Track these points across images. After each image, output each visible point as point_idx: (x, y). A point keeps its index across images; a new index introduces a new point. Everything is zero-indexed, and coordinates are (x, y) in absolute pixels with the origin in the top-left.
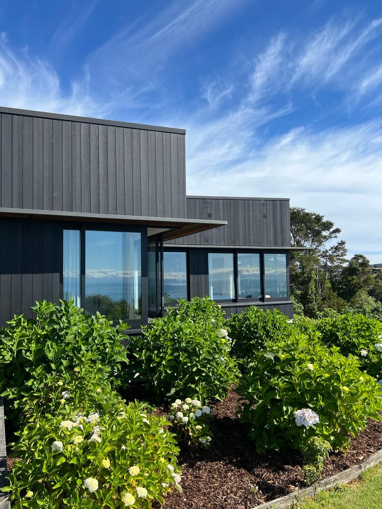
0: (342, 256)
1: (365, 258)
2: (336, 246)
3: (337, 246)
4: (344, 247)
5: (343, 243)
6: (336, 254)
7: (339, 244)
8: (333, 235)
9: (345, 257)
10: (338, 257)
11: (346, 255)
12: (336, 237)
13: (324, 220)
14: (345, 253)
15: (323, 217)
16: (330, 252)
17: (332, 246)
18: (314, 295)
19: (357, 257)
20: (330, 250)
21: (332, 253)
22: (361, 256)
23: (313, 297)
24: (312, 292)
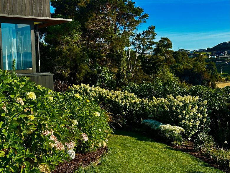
0: (152, 39)
1: (169, 41)
2: (147, 30)
3: (149, 30)
4: (154, 31)
5: (152, 28)
6: (147, 37)
7: (150, 28)
8: (143, 20)
9: (155, 41)
10: (149, 40)
11: (155, 38)
12: (145, 22)
13: (136, 6)
14: (155, 37)
15: (134, 3)
16: (143, 36)
17: (145, 30)
18: (125, 72)
19: (163, 40)
20: (142, 34)
21: (145, 36)
22: (166, 39)
23: (125, 74)
24: (124, 70)
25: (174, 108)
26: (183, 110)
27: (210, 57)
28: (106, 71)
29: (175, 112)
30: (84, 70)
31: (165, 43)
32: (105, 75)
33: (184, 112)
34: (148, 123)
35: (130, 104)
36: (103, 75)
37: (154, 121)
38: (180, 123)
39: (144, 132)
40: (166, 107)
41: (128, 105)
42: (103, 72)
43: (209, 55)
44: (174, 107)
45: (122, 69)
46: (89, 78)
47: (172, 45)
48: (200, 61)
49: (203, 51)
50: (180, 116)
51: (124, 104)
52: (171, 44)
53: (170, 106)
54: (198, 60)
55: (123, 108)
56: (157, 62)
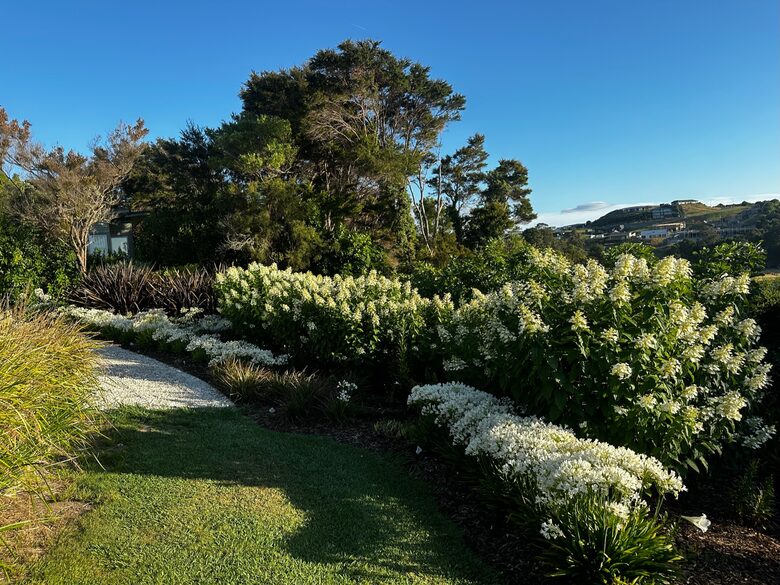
0: (479, 167)
1: (520, 166)
2: (466, 147)
3: (469, 147)
4: (481, 148)
5: (477, 141)
6: (465, 164)
7: (471, 142)
8: (451, 114)
9: (484, 170)
11: (485, 165)
12: (456, 118)
13: (432, 77)
14: (484, 162)
15: (426, 70)
16: (455, 161)
17: (459, 148)
18: (412, 244)
19: (505, 166)
20: (455, 157)
21: (460, 162)
22: (512, 164)
23: (412, 248)
24: (409, 239)
25: (580, 321)
26: (635, 332)
27: (592, 237)
28: (364, 245)
29: (591, 345)
30: (305, 239)
31: (511, 174)
32: (361, 253)
33: (648, 341)
34: (435, 402)
35: (383, 319)
36: (355, 252)
37: (469, 392)
38: (621, 411)
39: (419, 450)
40: (530, 315)
41: (376, 320)
42: (355, 244)
43: (590, 233)
44: (579, 314)
45: (403, 236)
46: (322, 260)
47: (528, 176)
48: (575, 244)
49: (579, 226)
50: (624, 370)
51: (358, 316)
52: (525, 172)
53: (548, 310)
54: (571, 241)
55: (355, 331)
56: (492, 218)
